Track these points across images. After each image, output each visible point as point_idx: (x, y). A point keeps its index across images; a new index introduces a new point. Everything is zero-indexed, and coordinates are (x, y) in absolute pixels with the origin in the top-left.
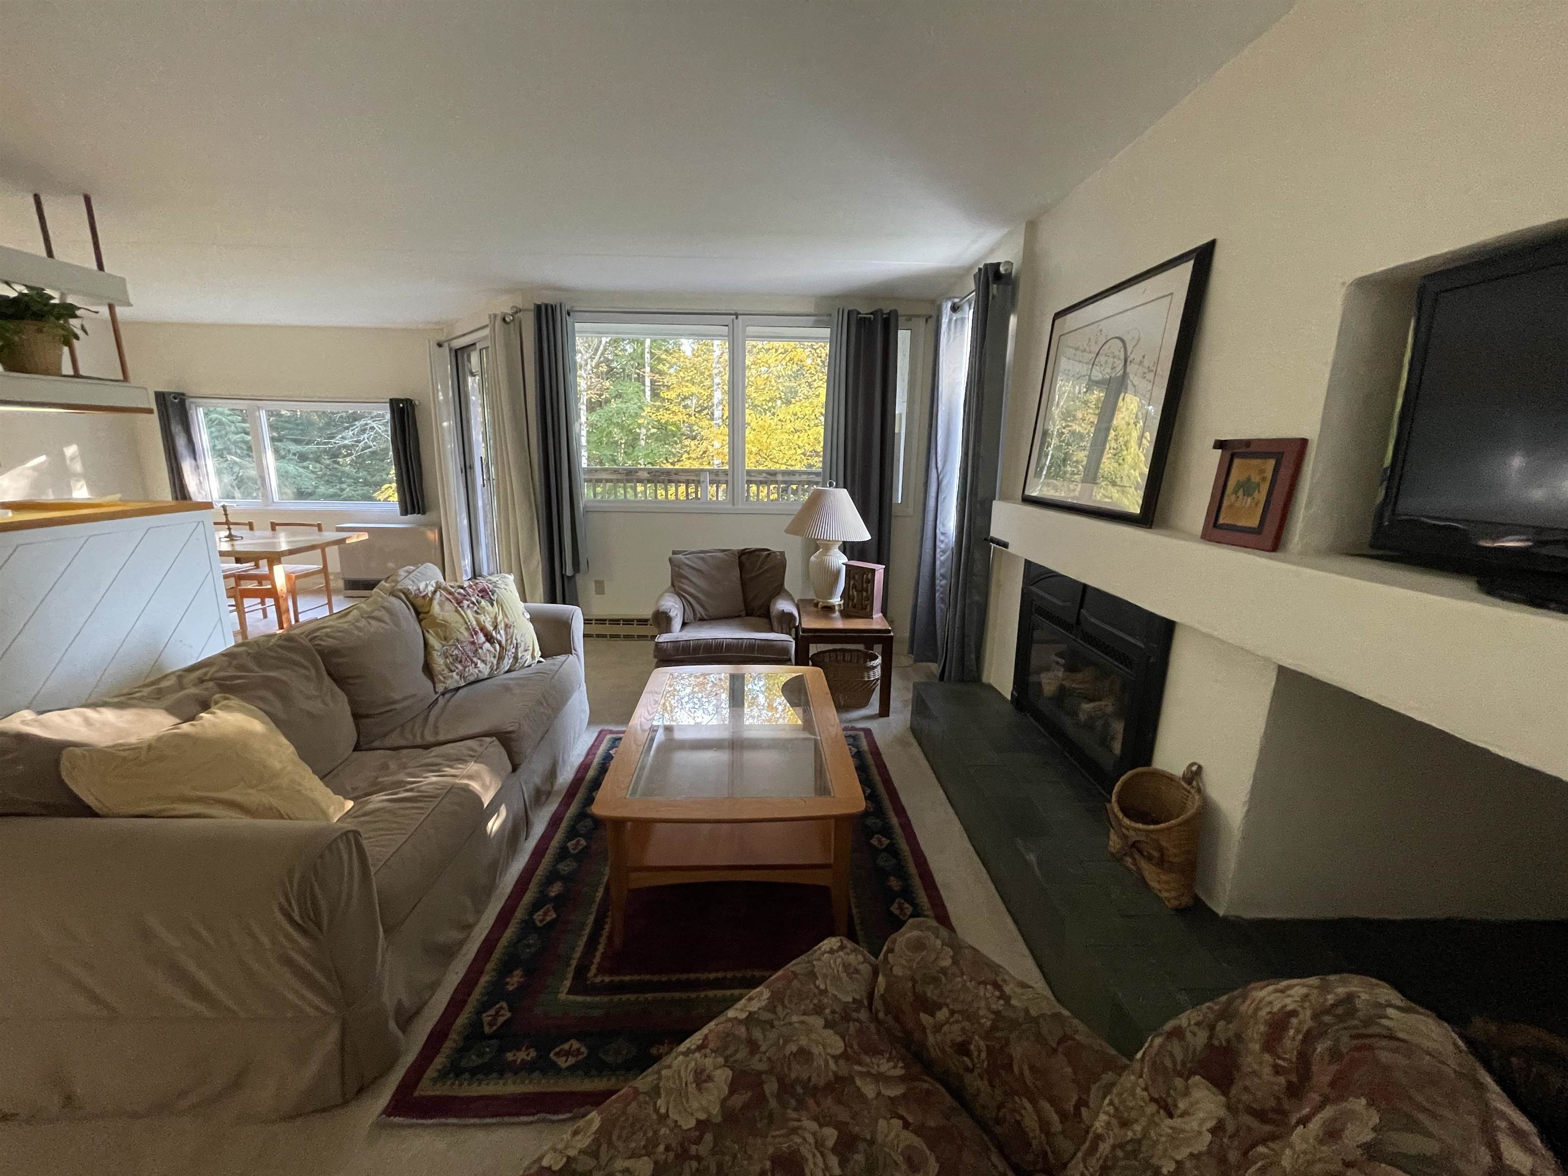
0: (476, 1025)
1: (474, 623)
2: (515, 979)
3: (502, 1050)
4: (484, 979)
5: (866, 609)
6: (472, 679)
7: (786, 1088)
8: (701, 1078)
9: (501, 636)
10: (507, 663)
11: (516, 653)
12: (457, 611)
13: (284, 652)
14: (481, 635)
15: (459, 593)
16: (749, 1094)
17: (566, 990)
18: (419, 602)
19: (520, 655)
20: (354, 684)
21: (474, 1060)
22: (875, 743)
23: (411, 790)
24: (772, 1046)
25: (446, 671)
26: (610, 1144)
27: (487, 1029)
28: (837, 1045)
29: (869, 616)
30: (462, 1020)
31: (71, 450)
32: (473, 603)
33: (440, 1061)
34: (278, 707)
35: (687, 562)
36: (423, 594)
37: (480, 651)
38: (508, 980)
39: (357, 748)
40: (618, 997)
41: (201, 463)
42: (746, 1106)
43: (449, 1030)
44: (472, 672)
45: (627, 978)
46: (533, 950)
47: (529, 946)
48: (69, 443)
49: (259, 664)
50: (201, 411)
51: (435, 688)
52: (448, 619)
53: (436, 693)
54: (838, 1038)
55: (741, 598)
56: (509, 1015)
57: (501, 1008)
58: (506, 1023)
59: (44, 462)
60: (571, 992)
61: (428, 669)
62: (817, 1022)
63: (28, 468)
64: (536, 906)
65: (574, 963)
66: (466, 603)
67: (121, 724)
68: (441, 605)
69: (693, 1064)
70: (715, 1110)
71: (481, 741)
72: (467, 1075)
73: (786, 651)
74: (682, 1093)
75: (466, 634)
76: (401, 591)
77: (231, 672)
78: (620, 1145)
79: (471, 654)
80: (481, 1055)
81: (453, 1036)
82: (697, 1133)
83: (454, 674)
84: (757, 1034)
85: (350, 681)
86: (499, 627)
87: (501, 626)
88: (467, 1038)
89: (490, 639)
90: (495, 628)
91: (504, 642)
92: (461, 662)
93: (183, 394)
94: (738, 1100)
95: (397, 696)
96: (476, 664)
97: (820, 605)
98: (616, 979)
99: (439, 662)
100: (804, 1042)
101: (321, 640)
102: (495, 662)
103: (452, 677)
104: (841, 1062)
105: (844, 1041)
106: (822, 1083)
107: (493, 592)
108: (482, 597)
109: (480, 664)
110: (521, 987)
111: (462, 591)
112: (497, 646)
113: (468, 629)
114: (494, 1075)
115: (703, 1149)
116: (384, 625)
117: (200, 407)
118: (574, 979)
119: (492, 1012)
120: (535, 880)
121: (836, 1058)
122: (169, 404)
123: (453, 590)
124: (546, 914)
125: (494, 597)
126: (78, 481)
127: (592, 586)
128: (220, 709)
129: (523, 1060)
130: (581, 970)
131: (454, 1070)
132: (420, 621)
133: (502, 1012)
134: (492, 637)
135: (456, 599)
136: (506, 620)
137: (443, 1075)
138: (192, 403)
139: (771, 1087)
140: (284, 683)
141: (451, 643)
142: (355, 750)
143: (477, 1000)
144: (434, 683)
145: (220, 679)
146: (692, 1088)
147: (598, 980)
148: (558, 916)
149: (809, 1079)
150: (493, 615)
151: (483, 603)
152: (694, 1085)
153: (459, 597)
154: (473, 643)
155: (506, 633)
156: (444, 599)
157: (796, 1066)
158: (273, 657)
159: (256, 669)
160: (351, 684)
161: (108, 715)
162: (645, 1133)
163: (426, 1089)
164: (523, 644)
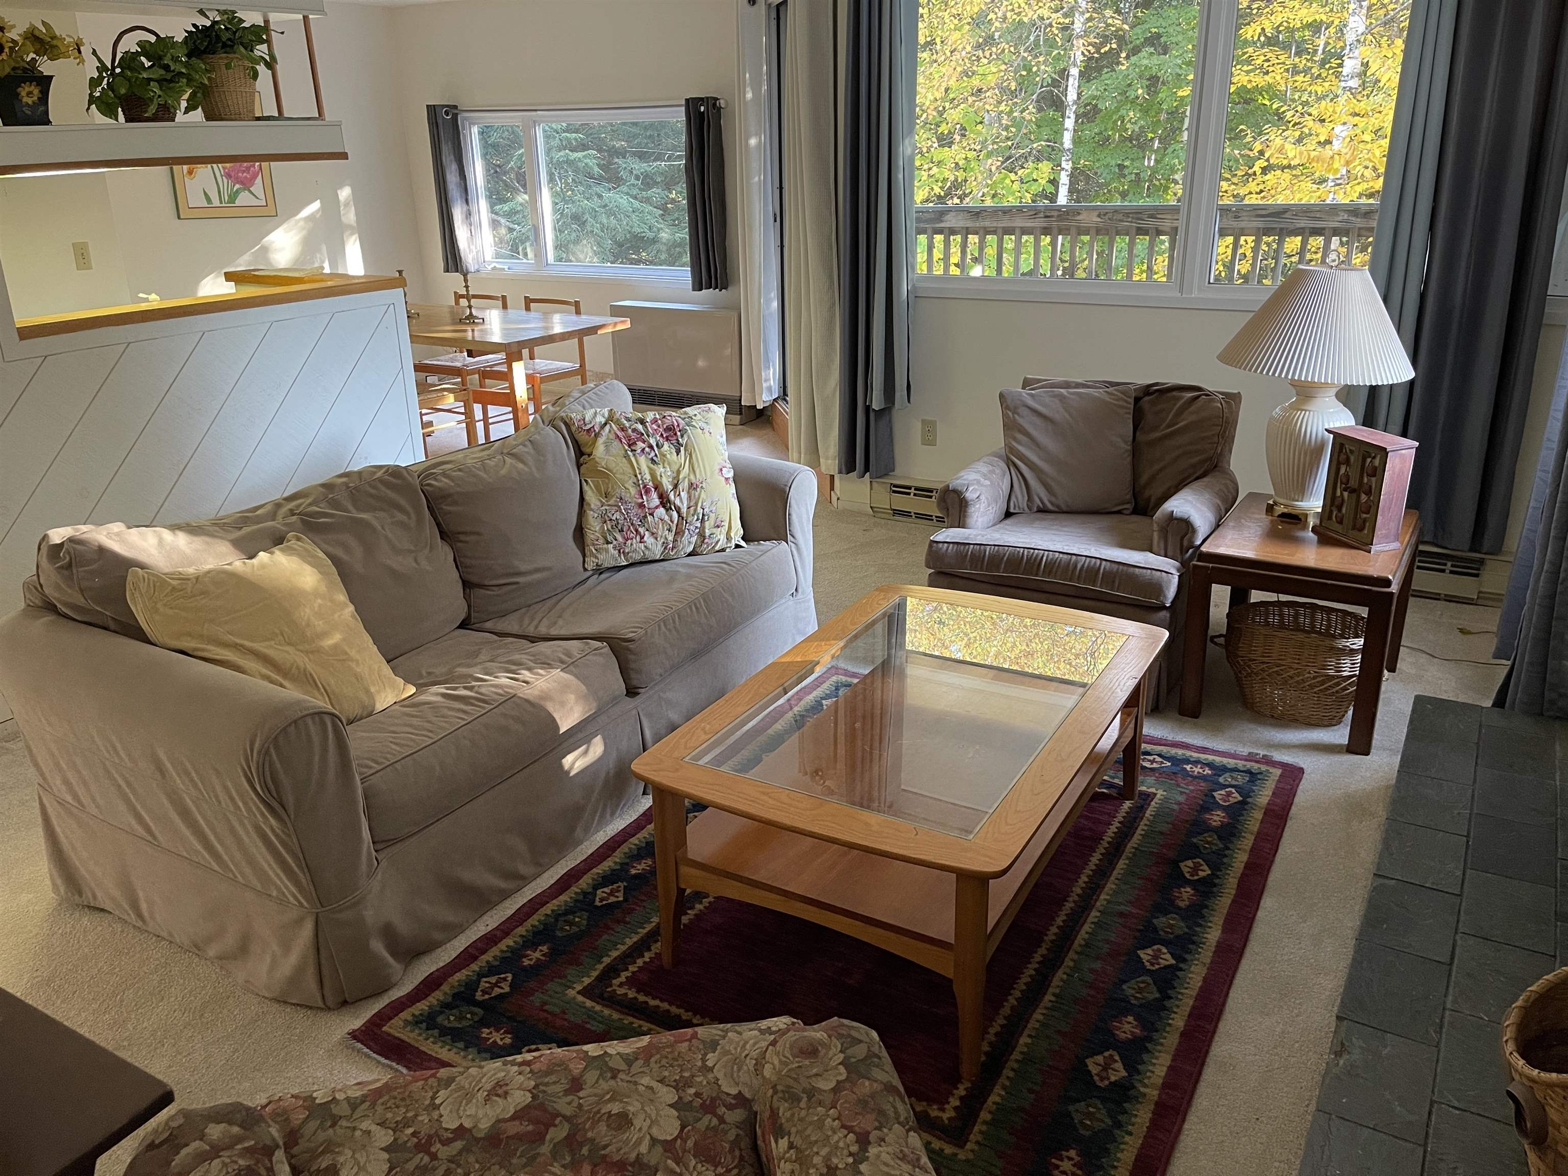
0: (471, 986)
1: (648, 477)
2: (537, 955)
3: (483, 1023)
4: (509, 942)
5: (1361, 529)
6: (637, 557)
7: (572, 1142)
8: (499, 1090)
9: (682, 501)
10: (688, 542)
11: (703, 528)
12: (626, 456)
13: (389, 492)
14: (654, 495)
15: (634, 430)
16: (530, 1128)
17: (579, 987)
18: (582, 437)
19: (707, 533)
20: (466, 542)
21: (450, 1020)
22: (1292, 793)
23: (471, 689)
24: (595, 1095)
25: (601, 541)
26: (373, 1105)
27: (479, 996)
28: (669, 1128)
29: (1365, 545)
30: (460, 976)
31: (345, 193)
32: (651, 447)
33: (422, 1007)
34: (356, 558)
35: (1031, 402)
36: (588, 427)
37: (650, 518)
38: (529, 952)
39: (464, 625)
40: (631, 1019)
41: (474, 208)
42: (519, 1137)
43: (445, 980)
44: (636, 549)
45: (653, 1003)
46: (575, 929)
47: (571, 924)
48: (341, 186)
49: (355, 502)
50: (475, 130)
51: (584, 562)
52: (612, 465)
53: (585, 570)
54: (677, 1124)
55: (1128, 476)
56: (507, 989)
57: (505, 979)
58: (501, 997)
59: (317, 211)
60: (584, 992)
61: (580, 533)
62: (668, 1095)
63: (301, 219)
64: (607, 880)
65: (607, 960)
66: (640, 445)
67: (188, 551)
68: (607, 445)
69: (503, 1074)
70: (485, 1125)
71: (588, 644)
72: (436, 1032)
73: (1157, 589)
74: (468, 1096)
75: (633, 491)
76: (562, 419)
77: (323, 508)
78: (380, 1109)
79: (637, 522)
80: (461, 1018)
81: (445, 987)
82: (451, 1136)
83: (611, 546)
84: (591, 1077)
85: (462, 537)
86: (680, 487)
87: (682, 486)
88: (456, 996)
89: (665, 501)
90: (676, 486)
91: (684, 510)
92: (621, 531)
93: (455, 107)
94: (513, 1128)
95: (523, 567)
96: (642, 538)
97: (1280, 509)
98: (642, 998)
99: (594, 527)
100: (633, 1107)
101: (436, 480)
102: (671, 538)
103: (607, 551)
104: (659, 1149)
105: (682, 1130)
106: (616, 1158)
107: (683, 432)
108: (667, 439)
109: (647, 537)
110: (538, 966)
111: (640, 427)
112: (675, 514)
113: (636, 484)
114: (461, 1045)
115: (444, 1152)
116: (521, 466)
117: (474, 124)
118: (597, 978)
119: (493, 980)
120: (625, 848)
121: (654, 1141)
122: (440, 121)
123: (627, 424)
124: (611, 893)
125: (683, 441)
126: (352, 234)
127: (917, 428)
128: (281, 550)
129: (495, 1042)
130: (611, 971)
131: (428, 1022)
132: (579, 466)
133: (502, 985)
134: (669, 501)
135: (629, 438)
136: (692, 477)
137: (417, 1022)
138: (466, 119)
139: (558, 1133)
140: (374, 530)
141: (612, 502)
142: (460, 627)
143: (488, 962)
144: (584, 556)
145: (306, 515)
146: (481, 1095)
147: (621, 991)
148: (626, 900)
149: (605, 1147)
150: (675, 468)
151: (666, 446)
152: (486, 1093)
153: (634, 436)
154: (641, 506)
155: (689, 498)
156: (612, 436)
157: (602, 1127)
158: (371, 496)
159: (351, 507)
160: (461, 541)
161: (182, 540)
162: (407, 1111)
163: (396, 1028)
164: (712, 516)
